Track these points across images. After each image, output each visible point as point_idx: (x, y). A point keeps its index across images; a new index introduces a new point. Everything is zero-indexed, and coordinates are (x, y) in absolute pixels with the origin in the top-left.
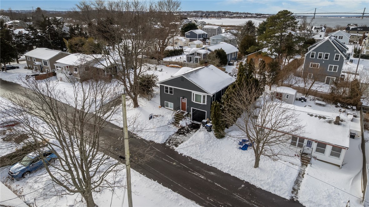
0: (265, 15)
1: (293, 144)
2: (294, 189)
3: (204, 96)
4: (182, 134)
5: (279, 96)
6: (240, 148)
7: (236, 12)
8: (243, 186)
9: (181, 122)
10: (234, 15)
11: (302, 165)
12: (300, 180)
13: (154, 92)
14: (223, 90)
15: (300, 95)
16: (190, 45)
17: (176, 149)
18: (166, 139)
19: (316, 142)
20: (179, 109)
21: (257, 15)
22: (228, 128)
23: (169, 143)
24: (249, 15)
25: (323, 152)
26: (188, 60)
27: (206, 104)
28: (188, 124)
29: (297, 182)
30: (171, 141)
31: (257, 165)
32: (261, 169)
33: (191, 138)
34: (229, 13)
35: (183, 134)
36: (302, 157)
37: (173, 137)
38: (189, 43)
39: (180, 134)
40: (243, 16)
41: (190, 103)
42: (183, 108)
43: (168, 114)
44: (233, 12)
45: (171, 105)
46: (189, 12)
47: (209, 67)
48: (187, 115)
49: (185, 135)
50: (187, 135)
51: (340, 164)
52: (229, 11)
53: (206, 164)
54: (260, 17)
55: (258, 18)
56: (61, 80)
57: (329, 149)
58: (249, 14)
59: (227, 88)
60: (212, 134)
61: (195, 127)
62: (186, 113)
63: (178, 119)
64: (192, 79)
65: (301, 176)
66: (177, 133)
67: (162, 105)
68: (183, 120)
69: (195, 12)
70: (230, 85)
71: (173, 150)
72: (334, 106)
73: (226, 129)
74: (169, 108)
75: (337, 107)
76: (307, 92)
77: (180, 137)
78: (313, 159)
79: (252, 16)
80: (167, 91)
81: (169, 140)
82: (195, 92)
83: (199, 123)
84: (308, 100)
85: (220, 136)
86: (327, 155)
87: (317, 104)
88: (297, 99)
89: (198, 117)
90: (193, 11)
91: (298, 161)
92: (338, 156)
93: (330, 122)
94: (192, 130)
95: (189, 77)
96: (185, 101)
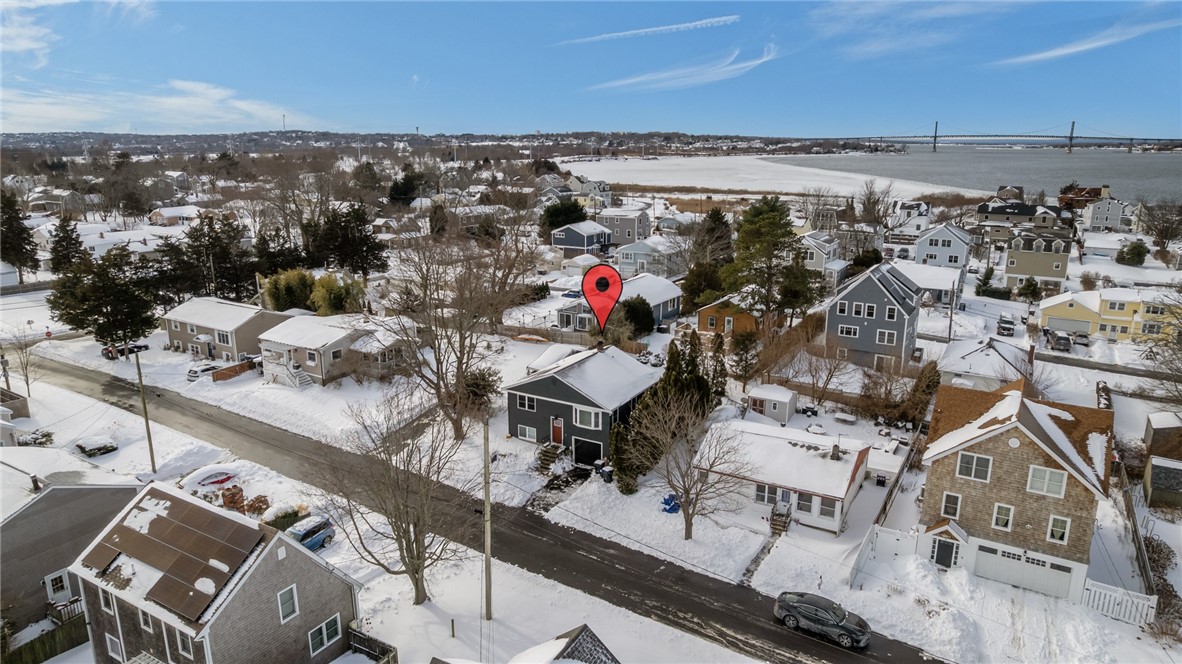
0: (788, 144)
1: (759, 498)
2: (748, 570)
3: (597, 414)
4: (556, 489)
5: (758, 406)
6: (665, 510)
7: (702, 136)
8: (662, 568)
9: (552, 466)
10: (698, 145)
11: (774, 534)
12: (762, 556)
13: (493, 406)
14: (634, 400)
15: (805, 402)
16: (564, 267)
17: (546, 515)
18: (526, 499)
19: (795, 492)
20: (549, 440)
21: (768, 141)
22: (644, 475)
23: (532, 505)
24: (742, 145)
25: (809, 510)
26: (562, 322)
27: (600, 428)
28: (567, 470)
29: (756, 561)
30: (536, 503)
31: (688, 536)
32: (696, 542)
33: (573, 496)
34: (678, 137)
35: (559, 488)
36: (773, 520)
37: (539, 494)
38: (565, 262)
39: (552, 489)
40: (725, 148)
41: (571, 429)
42: (557, 439)
43: (527, 451)
44: (693, 136)
45: (531, 431)
46: (558, 135)
47: (606, 352)
48: (565, 452)
49: (561, 490)
50: (566, 490)
51: (836, 529)
52: (681, 132)
53: (601, 539)
54: (775, 150)
55: (769, 152)
56: (275, 381)
57: (816, 503)
58: (743, 139)
59: (640, 396)
60: (613, 486)
61: (581, 475)
62: (563, 447)
63: (545, 460)
64: (571, 381)
65: (766, 551)
66: (547, 486)
67: (513, 433)
68: (557, 461)
69: (576, 136)
70: (647, 390)
71: (540, 518)
72: (872, 423)
73: (641, 476)
74: (527, 439)
75: (877, 424)
76: (822, 395)
77: (552, 496)
78: (793, 523)
79: (750, 147)
80: (523, 405)
81: (533, 501)
82: (578, 407)
83: (589, 467)
84: (821, 411)
85: (628, 490)
86: (814, 516)
87: (838, 420)
88: (798, 411)
89: (586, 454)
90: (570, 133)
91: (766, 527)
92: (831, 514)
93: (824, 456)
94: (575, 481)
95: (567, 376)
96: (560, 423)
